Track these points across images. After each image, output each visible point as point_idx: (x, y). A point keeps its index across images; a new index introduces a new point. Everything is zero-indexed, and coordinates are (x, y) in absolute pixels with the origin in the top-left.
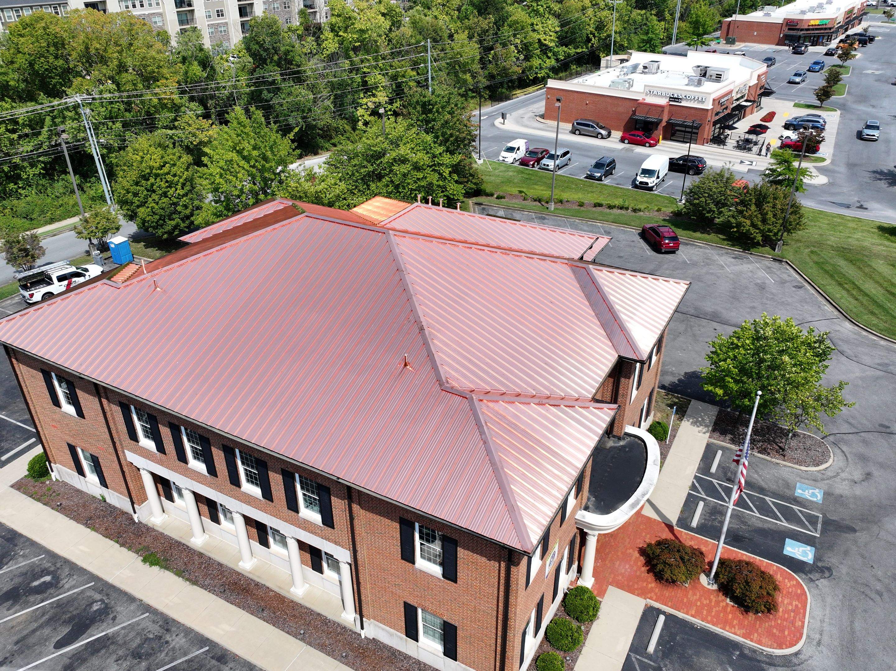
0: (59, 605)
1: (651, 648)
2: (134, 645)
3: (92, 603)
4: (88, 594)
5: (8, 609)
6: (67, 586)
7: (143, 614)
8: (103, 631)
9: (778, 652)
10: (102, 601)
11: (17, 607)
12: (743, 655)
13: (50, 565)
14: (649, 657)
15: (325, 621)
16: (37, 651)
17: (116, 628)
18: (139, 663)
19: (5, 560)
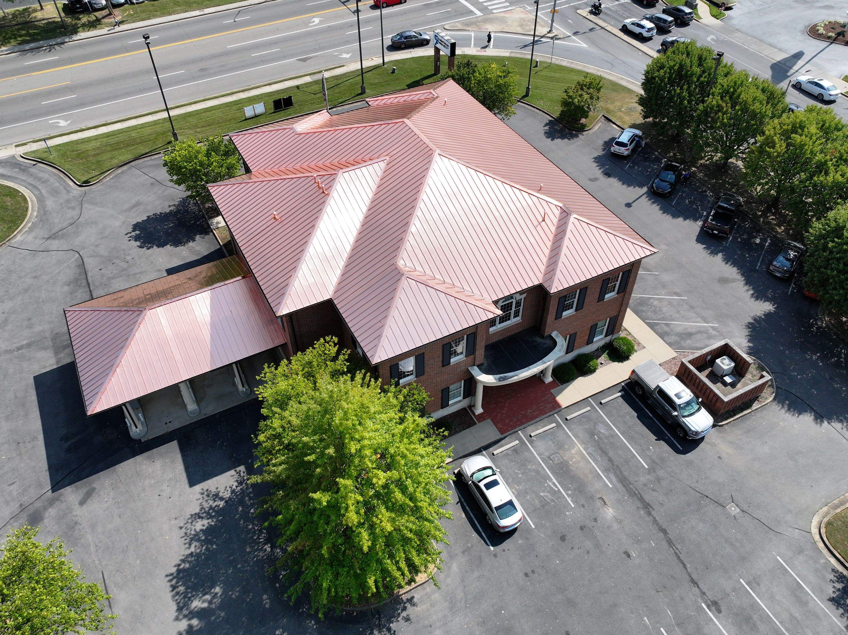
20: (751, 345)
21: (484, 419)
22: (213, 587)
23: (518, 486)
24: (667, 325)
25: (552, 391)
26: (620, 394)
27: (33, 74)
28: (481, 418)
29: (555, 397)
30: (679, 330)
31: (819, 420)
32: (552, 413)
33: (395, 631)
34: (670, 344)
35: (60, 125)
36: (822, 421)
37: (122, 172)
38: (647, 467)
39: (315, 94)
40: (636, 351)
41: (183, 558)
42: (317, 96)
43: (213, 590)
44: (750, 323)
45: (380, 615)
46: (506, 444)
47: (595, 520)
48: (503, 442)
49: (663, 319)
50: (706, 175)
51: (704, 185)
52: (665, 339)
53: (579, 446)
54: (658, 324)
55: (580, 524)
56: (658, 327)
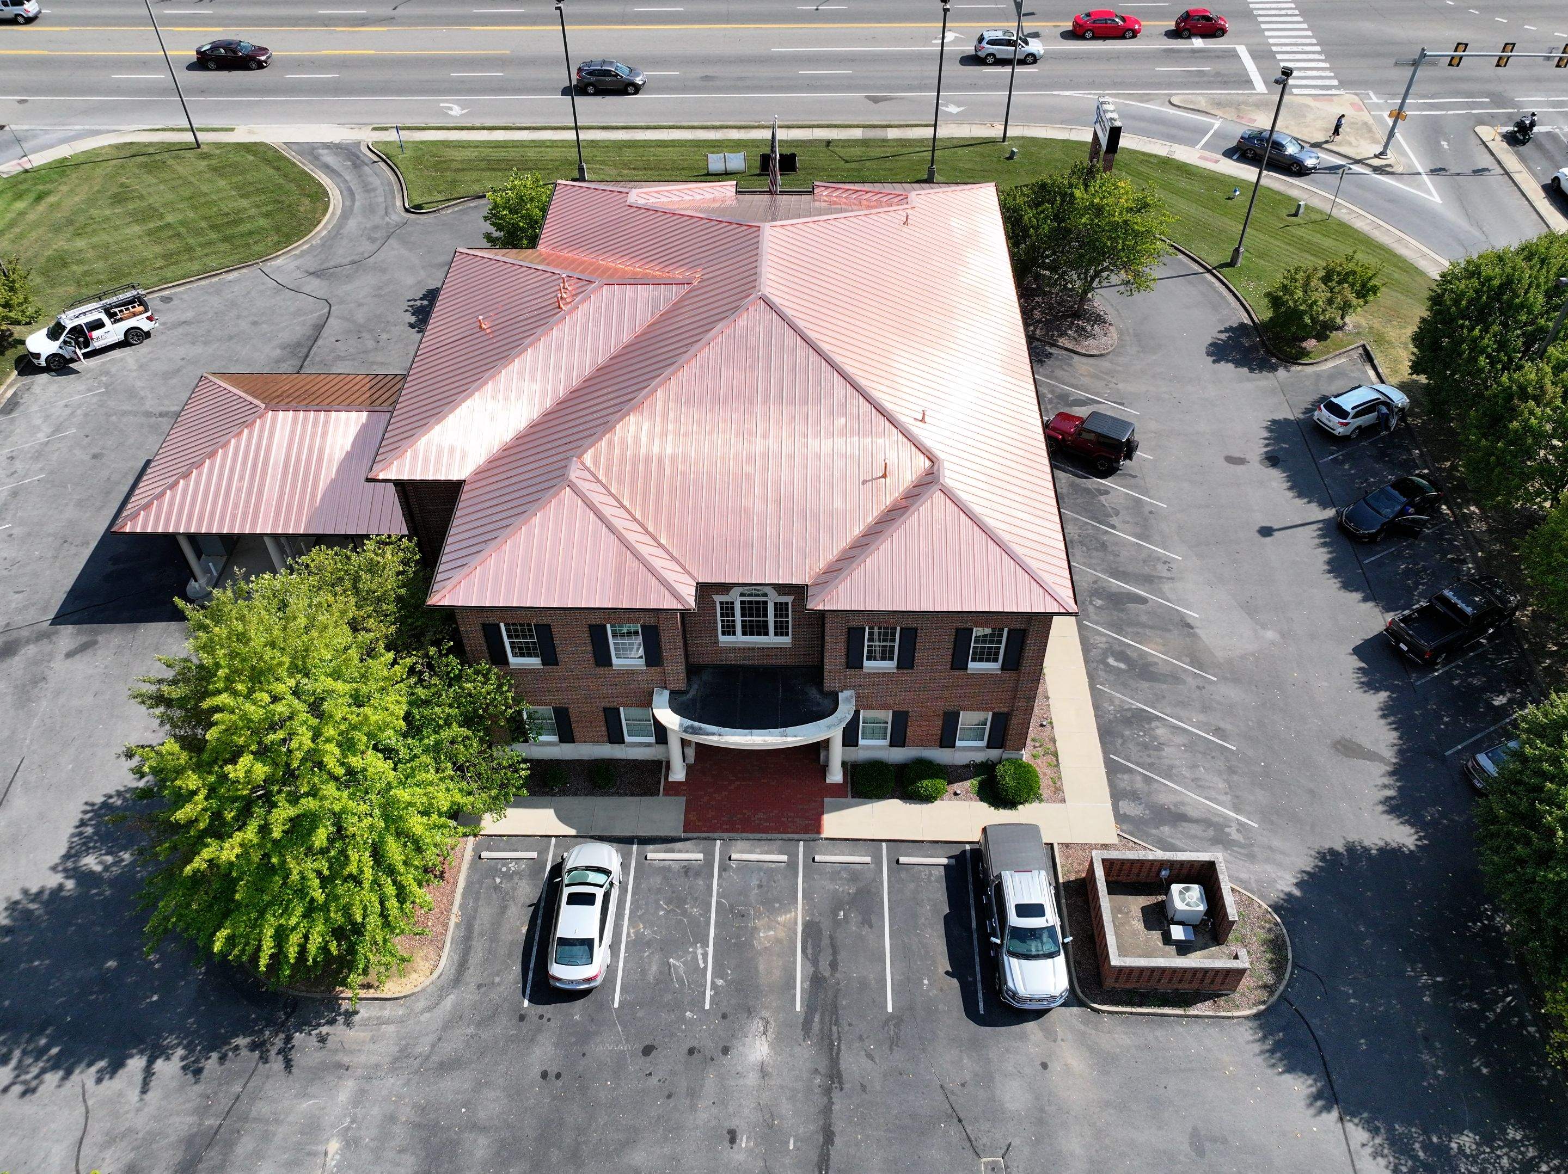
0: (1119, 631)
2: (1100, 554)
3: (1098, 607)
4: (1095, 618)
5: (1156, 664)
6: (1104, 639)
8: (1110, 581)
10: (1091, 602)
11: (1150, 659)
13: (1100, 672)
16: (1160, 610)
17: (1099, 575)
19: (1129, 714)
20: (1297, 892)
21: (677, 794)
22: (125, 848)
23: (644, 928)
24: (1147, 780)
25: (826, 799)
26: (945, 861)
27: (472, 28)
28: (674, 789)
29: (823, 813)
30: (1164, 799)
31: (1320, 1103)
32: (796, 836)
33: (293, 1046)
34: (1120, 818)
35: (450, 112)
36: (1327, 1108)
37: (476, 207)
38: (890, 1009)
39: (847, 162)
40: (1041, 801)
41: (123, 789)
42: (848, 165)
43: (121, 854)
44: (1332, 851)
45: (293, 1011)
46: (680, 851)
47: (725, 1050)
48: (679, 845)
49: (1150, 767)
50: (1490, 531)
51: (1469, 549)
52: (1121, 803)
53: (798, 915)
54: (1130, 771)
55: (695, 1043)
56: (1126, 777)
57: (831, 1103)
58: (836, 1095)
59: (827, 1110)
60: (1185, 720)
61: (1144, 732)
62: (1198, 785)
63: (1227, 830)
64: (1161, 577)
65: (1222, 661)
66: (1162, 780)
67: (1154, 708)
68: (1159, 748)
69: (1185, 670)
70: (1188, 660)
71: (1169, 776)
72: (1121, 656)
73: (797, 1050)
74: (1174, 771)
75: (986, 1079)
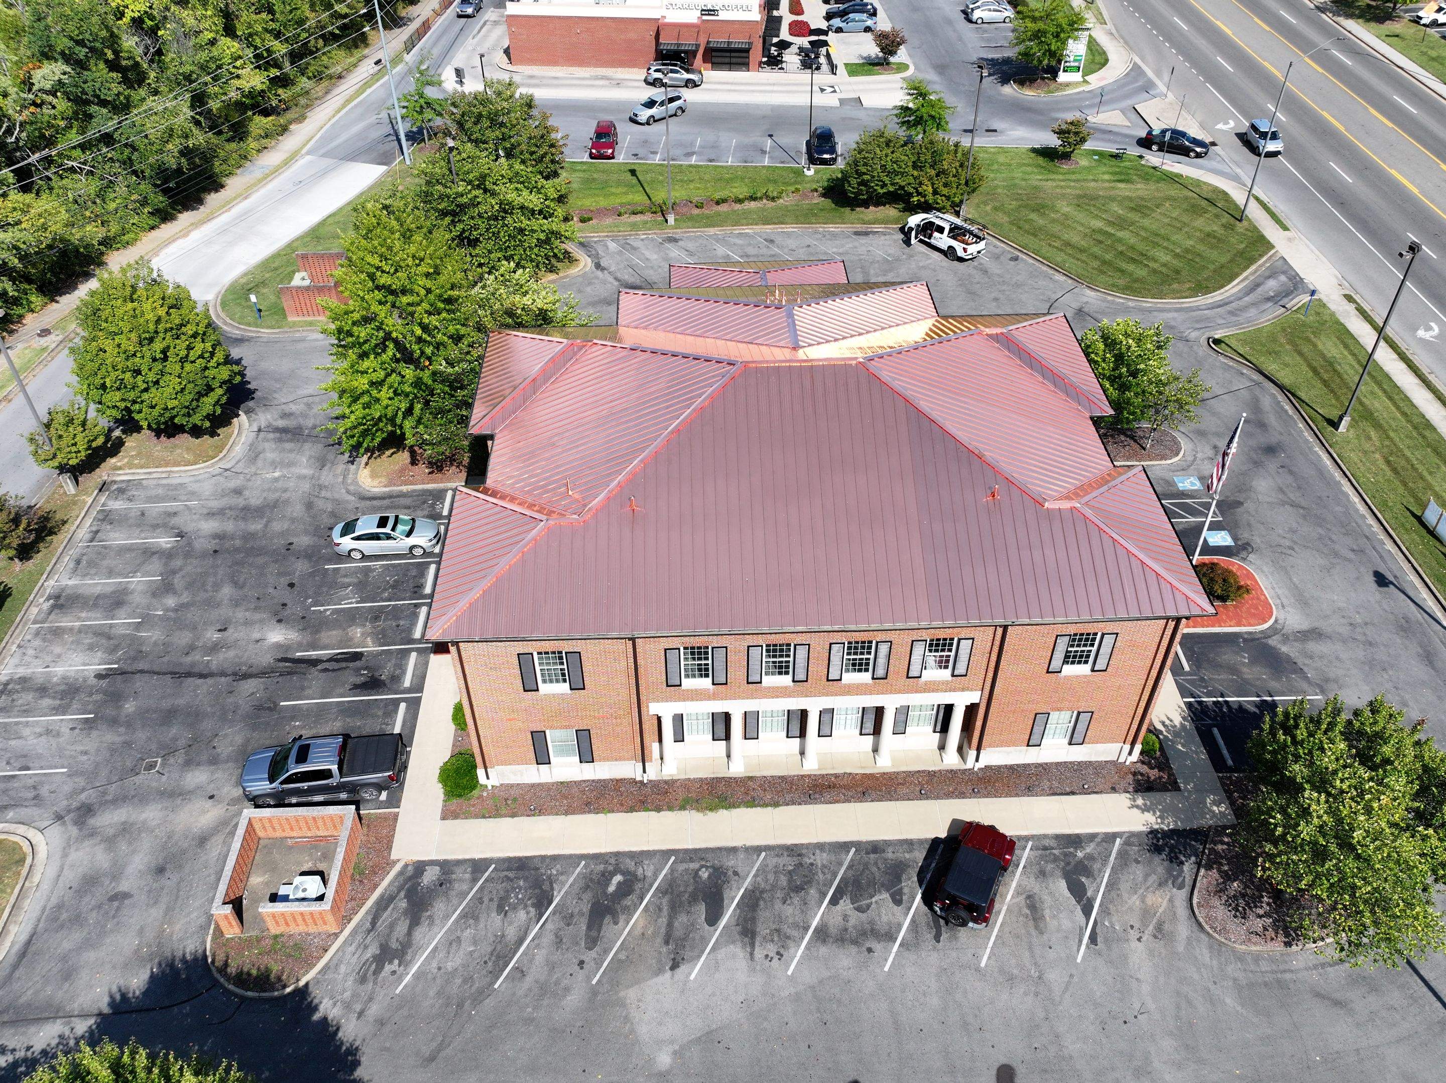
0: (662, 892)
1: (1187, 668)
2: (784, 884)
3: (696, 873)
4: (680, 868)
5: (616, 923)
6: (649, 874)
7: (759, 856)
8: (739, 889)
9: (1266, 626)
10: (703, 866)
11: (622, 918)
12: (1245, 640)
13: (602, 866)
14: (1188, 674)
15: (931, 775)
16: (697, 937)
17: (749, 879)
18: (808, 893)
19: (547, 888)
30: (439, 907)
31: (118, 997)
34: (420, 867)
36: (112, 1004)
38: (282, 704)
47: (280, 621)
52: (438, 868)
53: (370, 647)
54: (475, 880)
55: (289, 606)
56: (467, 876)
57: (226, 675)
58: (229, 679)
59: (223, 674)
60: (536, 942)
61: (522, 899)
62: (453, 941)
63: (396, 962)
64: (752, 945)
65: (622, 994)
66: (461, 908)
67: (554, 913)
68: (500, 909)
69: (606, 951)
70: (622, 956)
71: (464, 916)
72: (626, 889)
73: (269, 656)
74: (472, 921)
75: (214, 761)
